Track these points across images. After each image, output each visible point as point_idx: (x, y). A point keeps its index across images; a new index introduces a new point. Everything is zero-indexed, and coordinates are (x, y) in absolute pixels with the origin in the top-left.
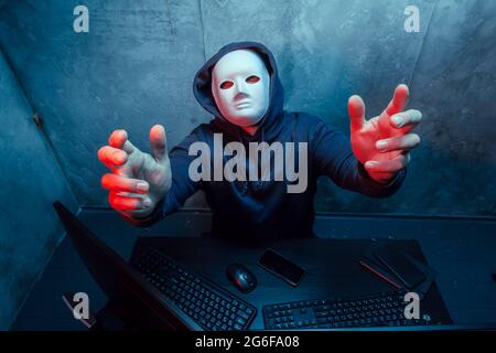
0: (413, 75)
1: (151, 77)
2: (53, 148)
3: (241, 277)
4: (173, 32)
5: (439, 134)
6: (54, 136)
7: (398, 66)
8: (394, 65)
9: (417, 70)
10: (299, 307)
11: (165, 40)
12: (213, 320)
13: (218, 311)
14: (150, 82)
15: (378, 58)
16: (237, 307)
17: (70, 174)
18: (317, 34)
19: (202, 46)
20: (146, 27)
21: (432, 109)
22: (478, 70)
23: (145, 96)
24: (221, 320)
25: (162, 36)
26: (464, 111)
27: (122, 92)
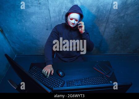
0: (109, 15)
1: (34, 17)
2: (6, 38)
3: (60, 73)
4: (40, 4)
5: (116, 31)
6: (6, 35)
7: (104, 12)
8: (103, 12)
9: (110, 13)
10: (76, 80)
11: (37, 6)
12: (53, 85)
13: (54, 82)
14: (34, 18)
15: (99, 10)
16: (59, 81)
17: (12, 46)
18: (81, 3)
19: (48, 8)
20: (32, 2)
21: (114, 24)
22: (127, 13)
23: (33, 22)
24: (55, 85)
25: (36, 5)
26: (123, 25)
27: (26, 21)
